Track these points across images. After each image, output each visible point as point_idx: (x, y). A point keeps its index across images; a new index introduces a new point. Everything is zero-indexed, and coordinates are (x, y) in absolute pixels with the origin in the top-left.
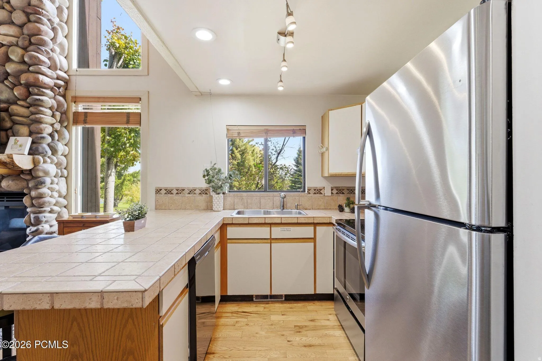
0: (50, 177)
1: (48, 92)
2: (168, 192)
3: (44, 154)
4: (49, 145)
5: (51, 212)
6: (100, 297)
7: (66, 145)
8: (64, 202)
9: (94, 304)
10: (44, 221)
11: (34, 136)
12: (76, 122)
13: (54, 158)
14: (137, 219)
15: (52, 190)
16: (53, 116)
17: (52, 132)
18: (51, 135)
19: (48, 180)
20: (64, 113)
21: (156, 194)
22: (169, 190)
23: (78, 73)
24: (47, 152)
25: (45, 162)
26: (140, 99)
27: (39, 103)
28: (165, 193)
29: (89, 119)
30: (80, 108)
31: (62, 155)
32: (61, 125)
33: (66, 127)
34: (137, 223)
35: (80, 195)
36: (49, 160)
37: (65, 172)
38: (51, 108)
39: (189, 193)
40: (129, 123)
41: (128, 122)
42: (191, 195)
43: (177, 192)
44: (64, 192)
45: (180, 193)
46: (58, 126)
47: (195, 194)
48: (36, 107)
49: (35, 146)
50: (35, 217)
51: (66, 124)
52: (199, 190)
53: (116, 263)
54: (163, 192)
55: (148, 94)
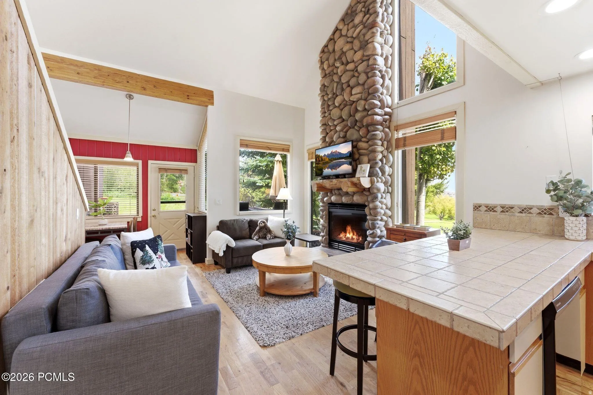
0: (381, 193)
1: (379, 127)
2: (489, 209)
3: (377, 175)
4: (380, 168)
5: (382, 220)
6: (450, 317)
7: (390, 167)
8: (389, 213)
9: (444, 322)
10: (377, 227)
11: (371, 162)
12: (397, 147)
13: (383, 178)
14: (462, 238)
15: (381, 203)
16: (382, 145)
17: (382, 158)
18: (381, 160)
19: (379, 196)
20: (389, 142)
21: (474, 211)
22: (491, 207)
23: (399, 106)
24: (379, 174)
25: (378, 182)
26: (456, 112)
27: (373, 137)
28: (486, 211)
29: (407, 142)
30: (400, 134)
31: (388, 175)
32: (387, 151)
33: (390, 152)
34: (462, 242)
35: (400, 208)
36: (380, 180)
37: (390, 188)
38: (381, 140)
39: (521, 212)
40: (444, 139)
41: (442, 139)
42: (524, 215)
43: (502, 209)
44: (389, 205)
45: (507, 211)
46: (385, 153)
47: (530, 213)
48: (372, 141)
49: (372, 169)
50: (372, 223)
51: (390, 150)
52: (537, 209)
53: (455, 285)
54: (483, 209)
55: (465, 104)
